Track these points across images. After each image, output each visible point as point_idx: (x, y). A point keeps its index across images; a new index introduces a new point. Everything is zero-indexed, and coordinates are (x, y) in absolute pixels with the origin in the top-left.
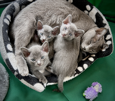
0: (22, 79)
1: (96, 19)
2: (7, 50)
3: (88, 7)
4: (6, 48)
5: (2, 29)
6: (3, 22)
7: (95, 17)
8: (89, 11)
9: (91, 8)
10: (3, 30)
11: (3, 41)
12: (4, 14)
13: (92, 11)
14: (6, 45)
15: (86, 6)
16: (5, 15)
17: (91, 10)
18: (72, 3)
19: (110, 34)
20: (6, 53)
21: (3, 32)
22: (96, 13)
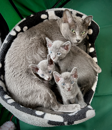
0: (75, 122)
1: (59, 17)
2: (41, 117)
3: (43, 16)
4: (38, 116)
5: (17, 109)
6: (9, 104)
7: (56, 17)
8: (47, 18)
9: (46, 14)
10: (19, 109)
11: (30, 115)
12: (1, 99)
13: (50, 16)
14: (36, 115)
15: (41, 17)
16: (4, 99)
17: (48, 15)
18: (28, 28)
19: (83, 15)
20: (43, 119)
21: (20, 110)
22: (55, 13)
